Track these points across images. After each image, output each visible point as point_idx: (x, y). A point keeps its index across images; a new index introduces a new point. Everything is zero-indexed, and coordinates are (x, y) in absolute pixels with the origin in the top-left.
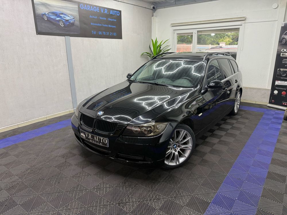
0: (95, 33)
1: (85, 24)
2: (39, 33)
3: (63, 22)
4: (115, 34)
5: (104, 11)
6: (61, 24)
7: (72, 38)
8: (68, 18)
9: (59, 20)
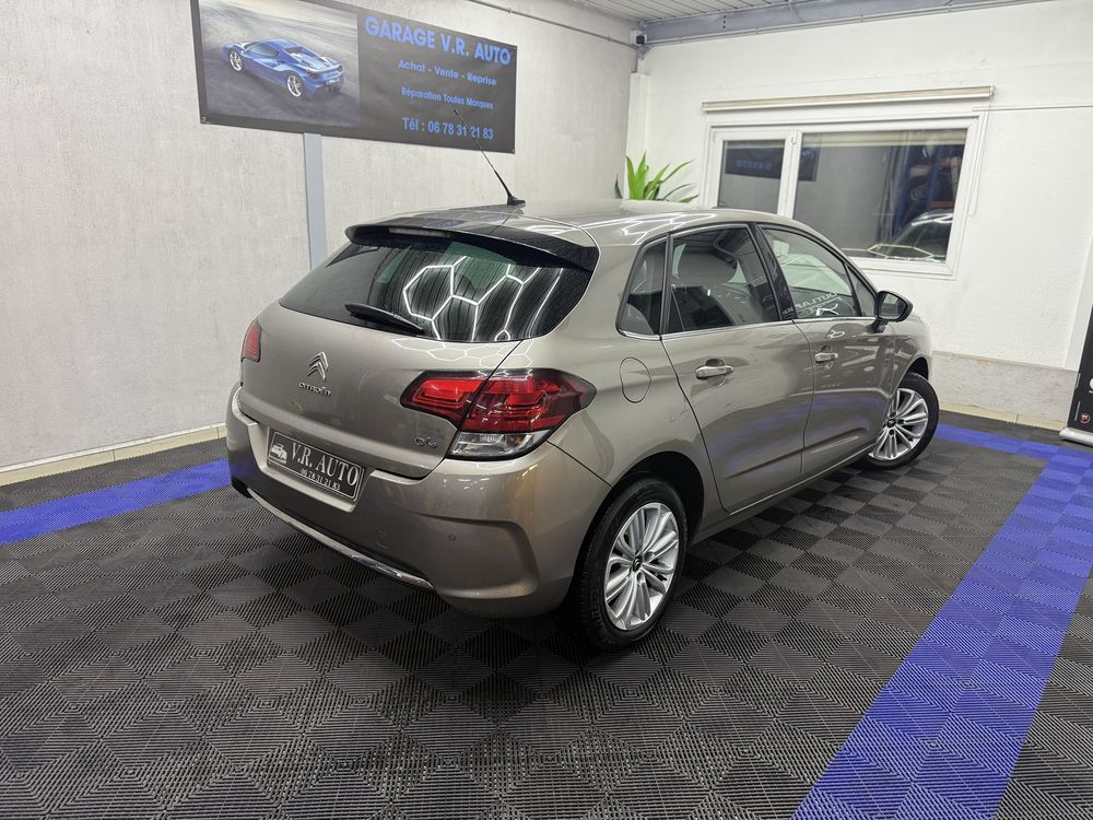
0: (414, 125)
1: (380, 90)
2: (210, 116)
3: (298, 79)
4: (488, 134)
5: (453, 45)
6: (294, 89)
7: (329, 143)
8: (317, 67)
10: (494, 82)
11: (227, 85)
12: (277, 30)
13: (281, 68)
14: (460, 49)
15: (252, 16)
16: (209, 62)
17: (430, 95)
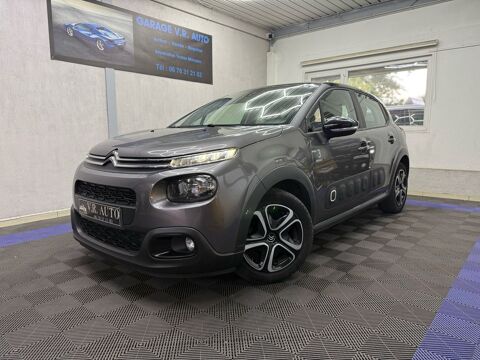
0: (161, 67)
1: (145, 50)
2: (55, 56)
3: (103, 42)
4: (199, 75)
5: (181, 32)
6: (100, 47)
7: (117, 72)
8: (112, 37)
9: (96, 39)
10: (201, 51)
11: (65, 42)
12: (92, 19)
13: (94, 36)
14: (184, 35)
15: (78, 11)
16: (56, 31)
17: (169, 55)
